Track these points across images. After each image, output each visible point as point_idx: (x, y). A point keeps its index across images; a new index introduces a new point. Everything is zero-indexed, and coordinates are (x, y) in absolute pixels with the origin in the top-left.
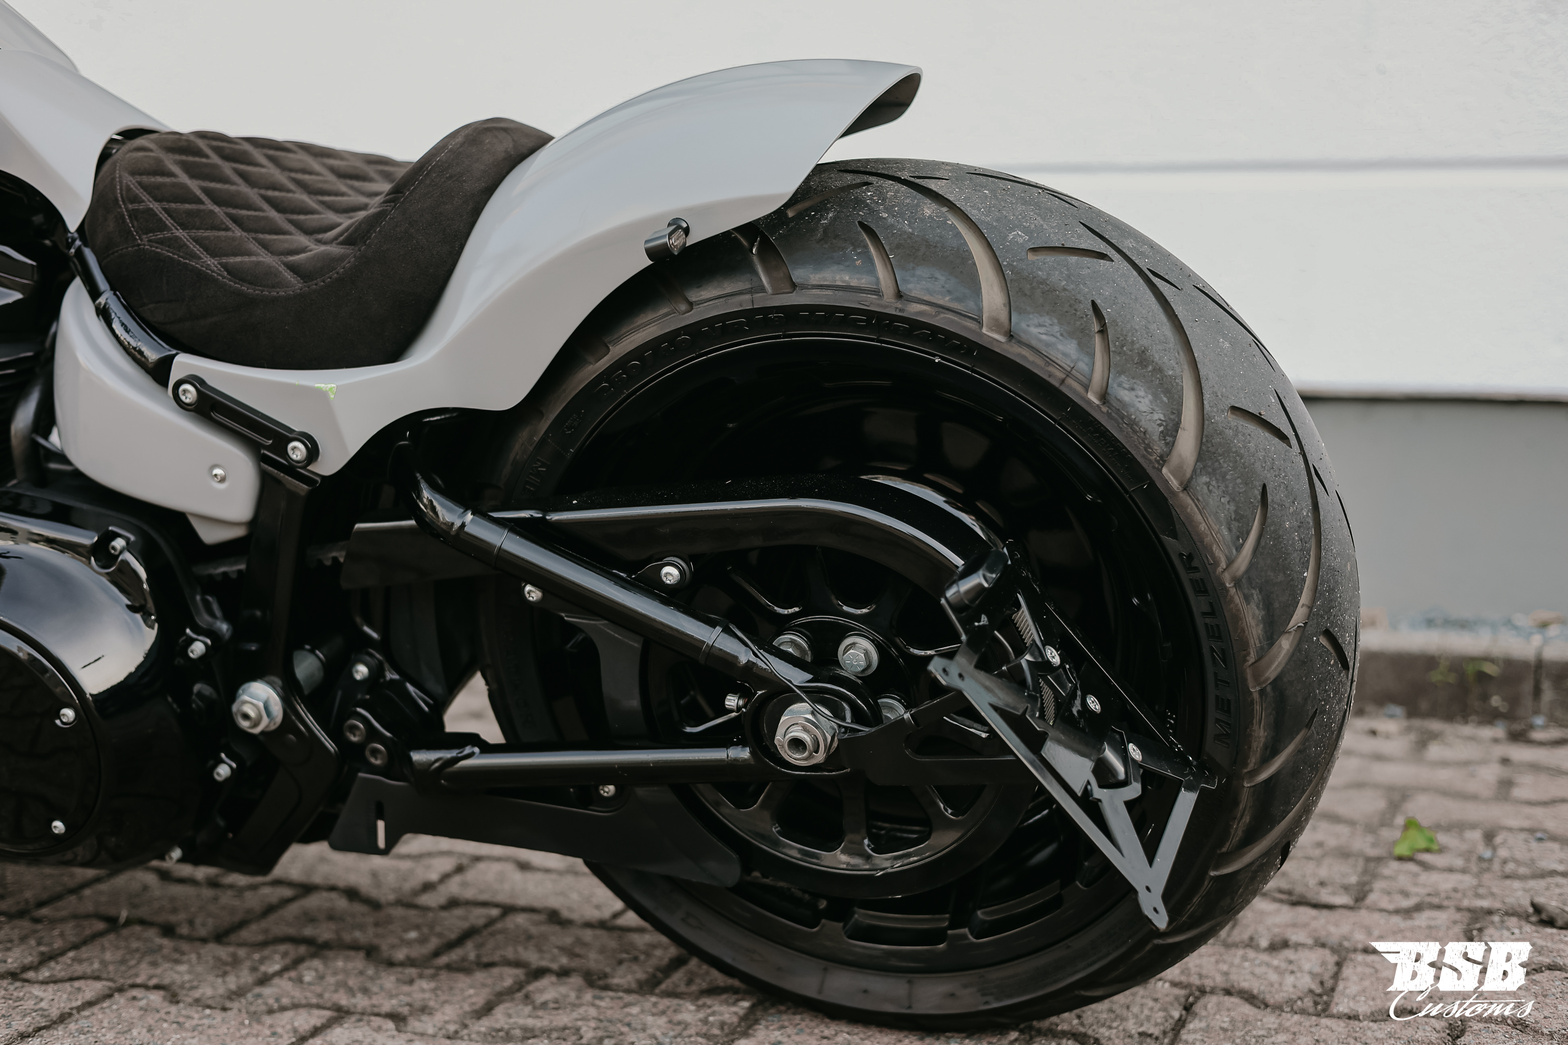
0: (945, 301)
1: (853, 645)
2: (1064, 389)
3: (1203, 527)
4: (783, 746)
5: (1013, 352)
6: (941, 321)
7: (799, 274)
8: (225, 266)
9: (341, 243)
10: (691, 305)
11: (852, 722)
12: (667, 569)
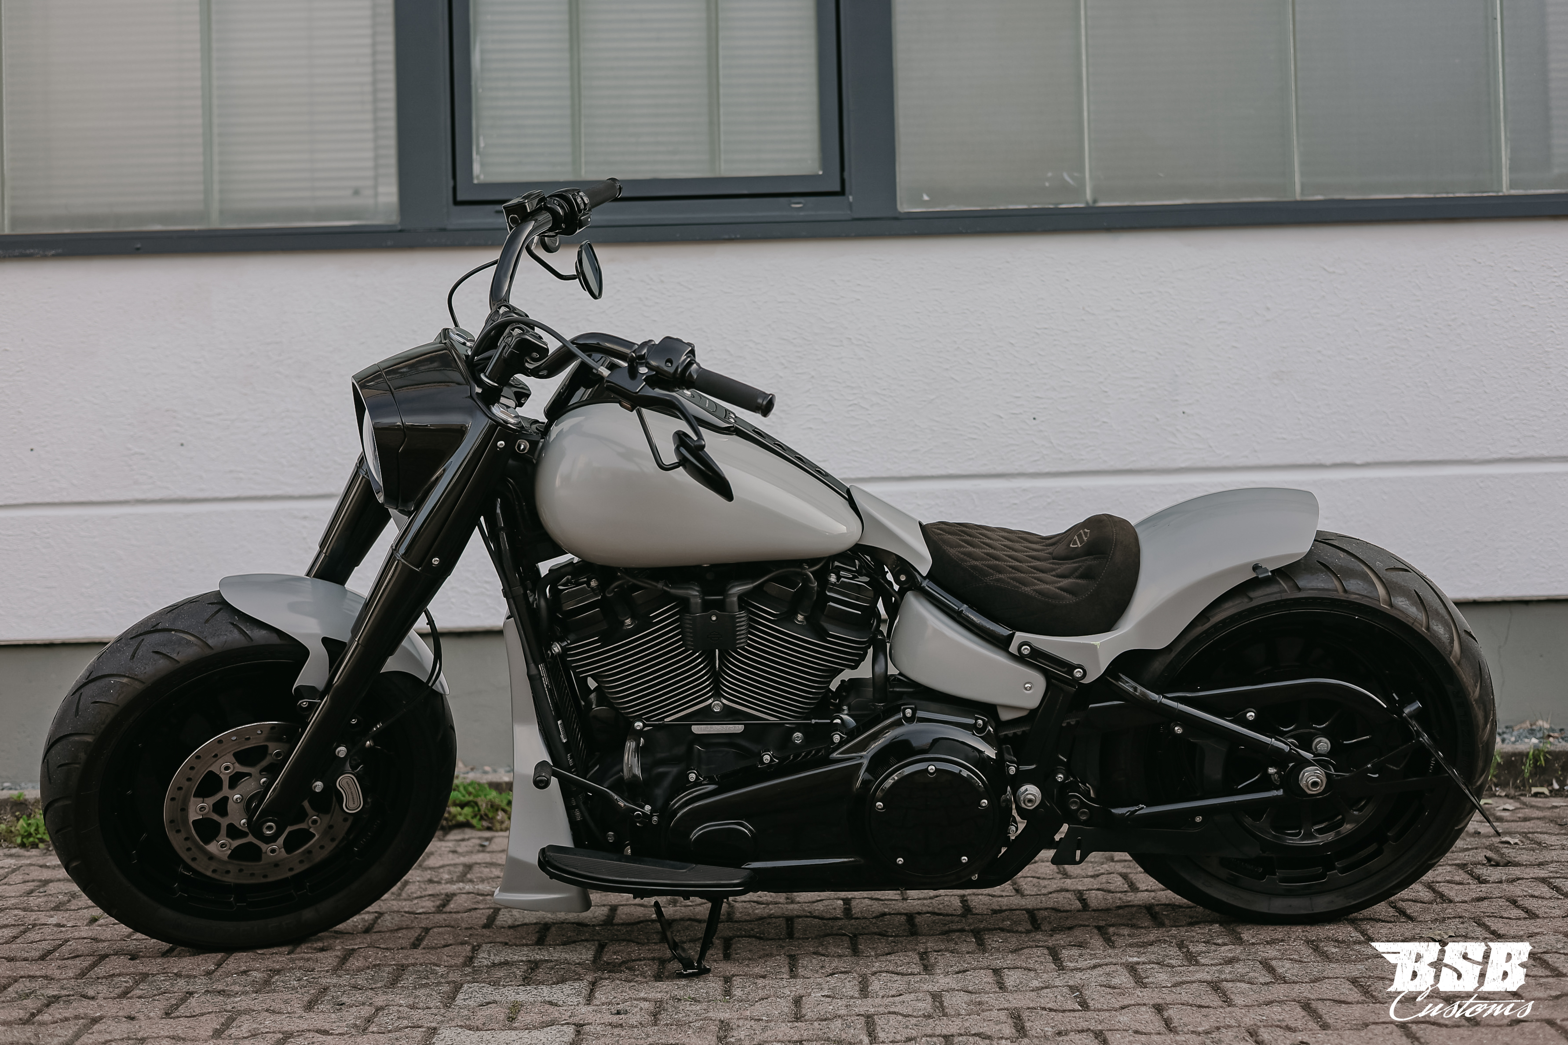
0: (1365, 593)
1: (1320, 742)
2: (1413, 627)
3: (1465, 680)
4: (1307, 786)
5: (1393, 612)
6: (1364, 601)
7: (1301, 583)
8: (1034, 590)
9: (1081, 577)
10: (1251, 599)
12: (1248, 714)
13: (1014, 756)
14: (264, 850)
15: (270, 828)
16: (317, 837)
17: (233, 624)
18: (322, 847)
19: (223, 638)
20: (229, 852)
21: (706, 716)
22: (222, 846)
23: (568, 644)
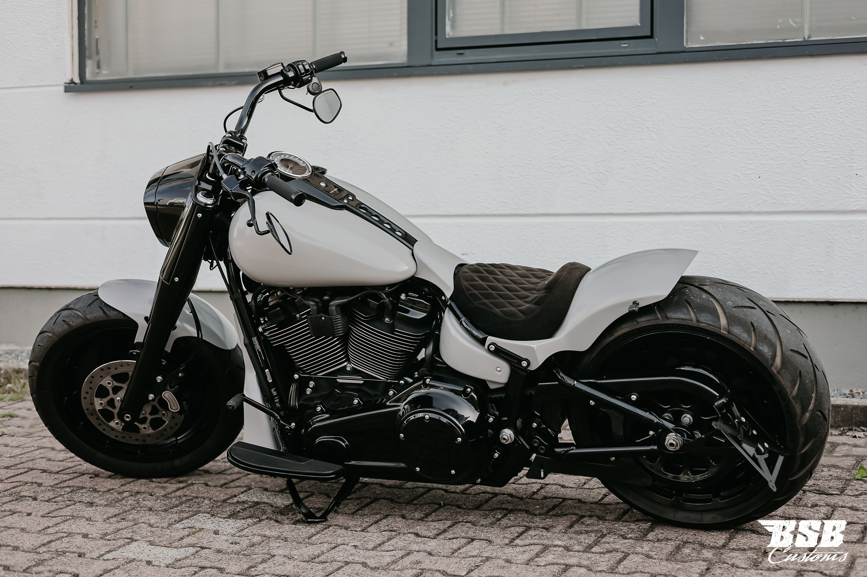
0: (711, 323)
1: (685, 417)
2: (744, 347)
3: (783, 383)
4: (667, 445)
5: (730, 336)
6: (709, 328)
7: (670, 315)
8: (502, 311)
9: (534, 304)
10: (638, 323)
11: (687, 438)
12: (632, 396)
13: (497, 411)
14: (140, 427)
15: (128, 417)
16: (167, 422)
17: (100, 307)
18: (171, 428)
19: (94, 315)
20: (122, 427)
21: (343, 371)
22: (117, 423)
23: (266, 327)
